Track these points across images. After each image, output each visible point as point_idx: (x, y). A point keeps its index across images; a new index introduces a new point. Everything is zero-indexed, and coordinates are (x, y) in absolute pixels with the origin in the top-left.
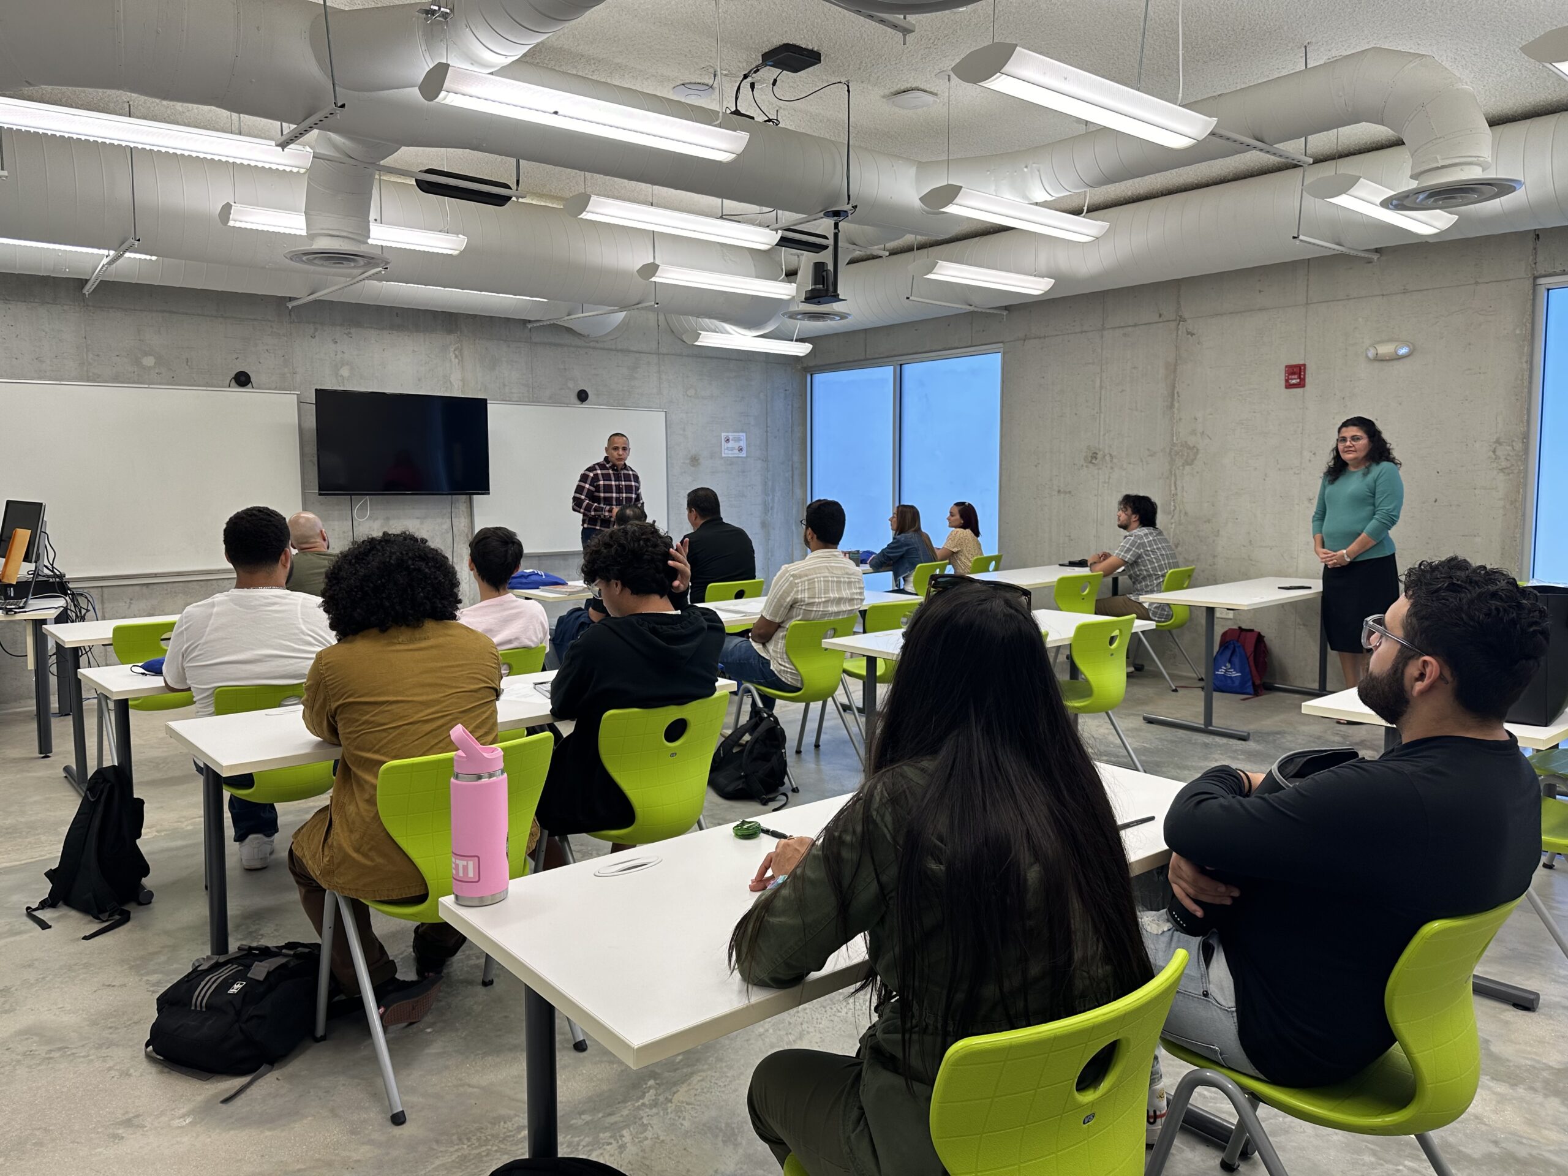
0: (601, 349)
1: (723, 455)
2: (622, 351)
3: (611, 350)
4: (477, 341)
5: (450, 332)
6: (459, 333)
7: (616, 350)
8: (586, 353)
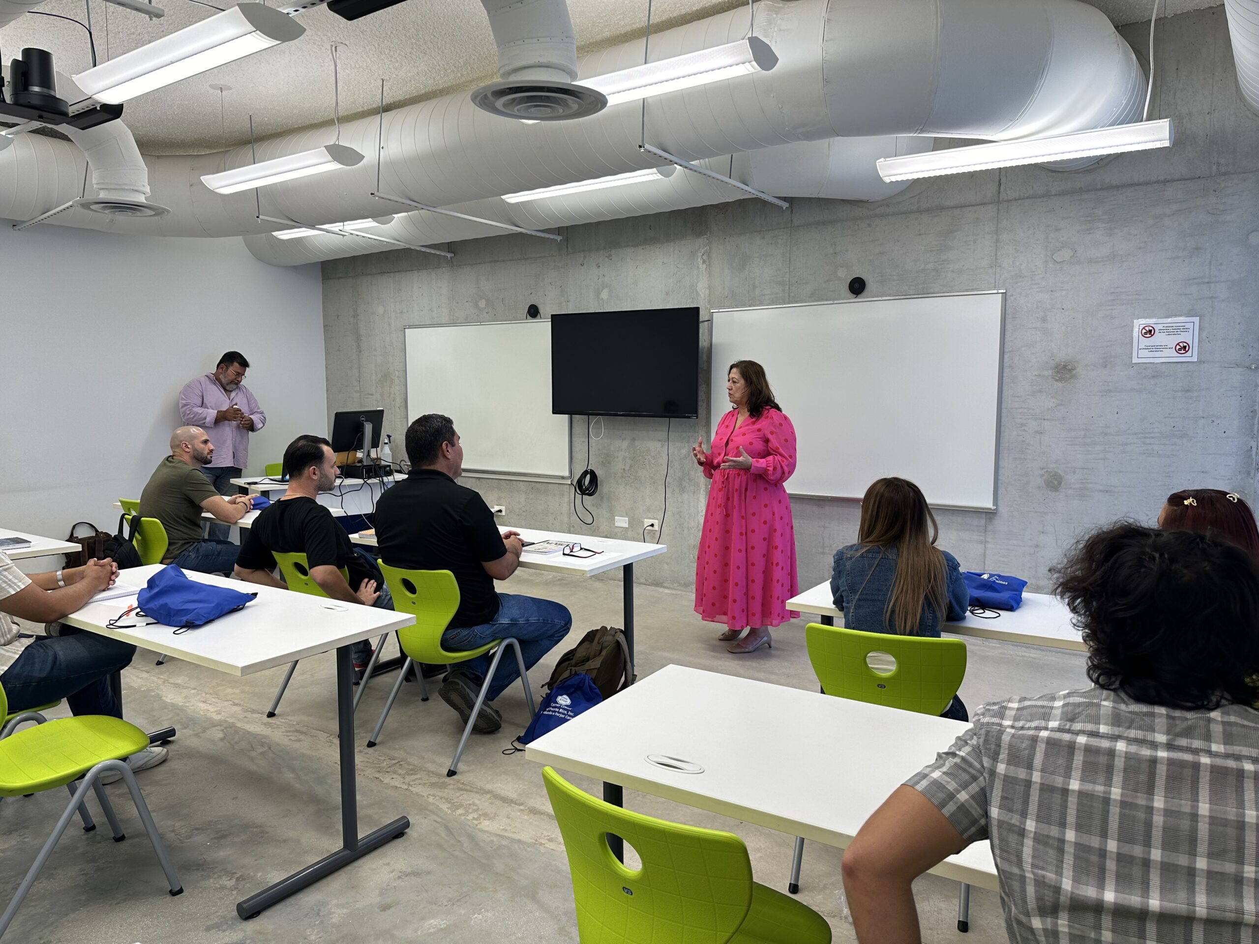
0: (894, 214)
1: (1135, 360)
2: (928, 210)
3: (912, 212)
4: (727, 239)
5: (699, 234)
6: (708, 234)
7: (919, 211)
8: (869, 225)
